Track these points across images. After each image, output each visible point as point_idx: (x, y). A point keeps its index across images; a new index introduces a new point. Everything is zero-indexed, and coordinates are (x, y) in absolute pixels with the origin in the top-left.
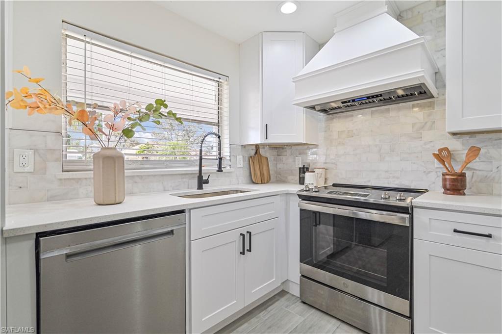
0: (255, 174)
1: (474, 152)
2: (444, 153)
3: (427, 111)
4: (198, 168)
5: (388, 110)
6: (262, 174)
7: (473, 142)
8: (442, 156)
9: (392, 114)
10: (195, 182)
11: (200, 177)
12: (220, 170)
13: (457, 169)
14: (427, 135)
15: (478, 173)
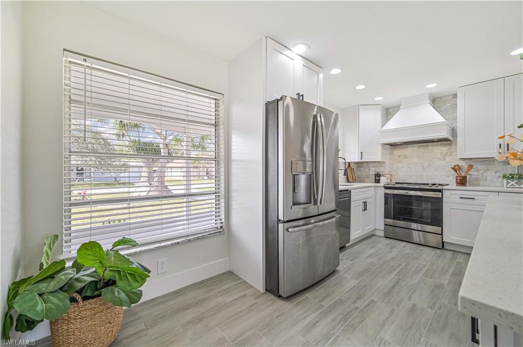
0: (350, 177)
1: (471, 167)
2: (457, 167)
3: (448, 147)
5: (428, 146)
6: (353, 178)
7: (470, 162)
8: (456, 169)
13: (463, 174)
14: (448, 158)
15: (473, 176)
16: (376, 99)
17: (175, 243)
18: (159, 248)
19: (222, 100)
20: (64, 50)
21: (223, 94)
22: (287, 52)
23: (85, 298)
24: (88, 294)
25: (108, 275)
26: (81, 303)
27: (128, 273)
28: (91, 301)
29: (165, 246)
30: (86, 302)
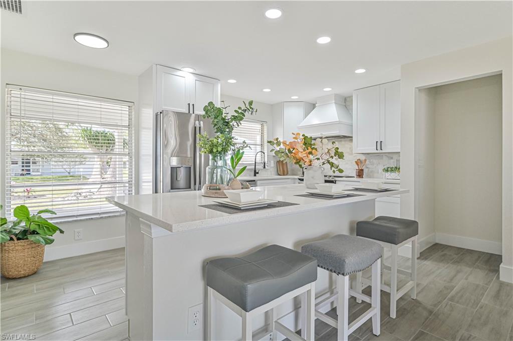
0: (280, 170)
2: (359, 161)
4: (254, 167)
5: (341, 141)
6: (283, 171)
9: (343, 143)
10: (253, 173)
11: (255, 171)
12: (264, 167)
15: (370, 169)
16: (293, 98)
17: (89, 219)
18: (76, 221)
19: (133, 107)
20: (7, 84)
21: (133, 103)
22: (179, 73)
23: (18, 239)
24: (20, 237)
25: (33, 227)
26: (16, 241)
27: (46, 227)
28: (22, 241)
29: (81, 220)
30: (19, 241)
